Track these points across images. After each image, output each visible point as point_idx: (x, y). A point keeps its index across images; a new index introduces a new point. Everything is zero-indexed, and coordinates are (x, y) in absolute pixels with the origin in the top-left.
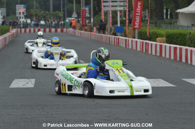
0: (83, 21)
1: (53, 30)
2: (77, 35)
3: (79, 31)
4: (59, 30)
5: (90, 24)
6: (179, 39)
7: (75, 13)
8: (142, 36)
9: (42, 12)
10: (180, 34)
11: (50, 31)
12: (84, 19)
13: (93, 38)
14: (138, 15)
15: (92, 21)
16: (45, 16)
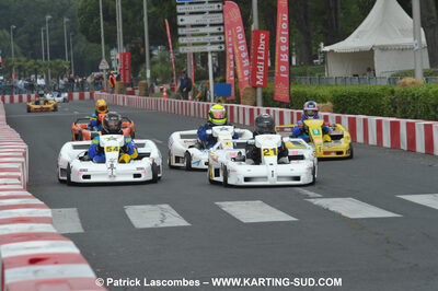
0: (125, 77)
3: (126, 96)
4: (76, 95)
5: (144, 82)
6: (360, 105)
7: (104, 60)
8: (269, 101)
9: (32, 62)
10: (361, 95)
12: (127, 72)
13: (163, 108)
14: (261, 61)
15: (148, 75)
16: (36, 69)
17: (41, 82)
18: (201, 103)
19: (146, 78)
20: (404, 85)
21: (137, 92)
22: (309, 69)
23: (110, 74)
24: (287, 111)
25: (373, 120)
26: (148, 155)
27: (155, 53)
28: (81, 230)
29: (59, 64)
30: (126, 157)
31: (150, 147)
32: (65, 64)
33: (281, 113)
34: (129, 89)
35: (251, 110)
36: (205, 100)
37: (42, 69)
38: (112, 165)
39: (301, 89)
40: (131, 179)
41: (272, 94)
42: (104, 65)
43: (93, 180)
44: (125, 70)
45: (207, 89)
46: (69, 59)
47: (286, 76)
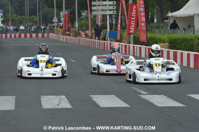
0: (65, 25)
1: (34, 35)
2: (62, 40)
4: (40, 35)
5: (74, 29)
6: (183, 45)
7: (55, 17)
8: (137, 41)
9: (19, 17)
10: (184, 39)
11: (31, 36)
12: (67, 25)
13: (82, 43)
14: (133, 20)
15: (77, 26)
16: (21, 21)
17: (22, 28)
18: (103, 41)
19: (75, 27)
21: (71, 34)
22: (161, 25)
23: (59, 25)
24: (143, 47)
25: (185, 53)
26: (60, 65)
27: (83, 14)
28: (14, 109)
29: (34, 18)
30: (49, 65)
31: (62, 61)
32: (37, 18)
33: (140, 48)
34: (68, 33)
35: (126, 46)
36: (105, 40)
37: (24, 21)
38: (42, 69)
39: (153, 36)
40: (51, 76)
41: (139, 38)
42: (55, 20)
43: (32, 76)
44: (65, 23)
46: (39, 16)
47: (145, 28)
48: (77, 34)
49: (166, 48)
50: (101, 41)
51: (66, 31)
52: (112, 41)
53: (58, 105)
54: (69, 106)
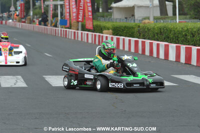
0: (21, 14)
2: (18, 27)
3: (21, 24)
5: (29, 17)
6: (125, 32)
7: (12, 6)
8: (84, 28)
10: (125, 27)
12: (22, 13)
13: (36, 30)
14: (81, 9)
18: (55, 28)
19: (30, 15)
20: (145, 23)
21: (26, 21)
22: (106, 14)
24: (90, 33)
25: (127, 39)
27: (37, 4)
33: (87, 34)
34: (24, 20)
35: (75, 32)
39: (99, 24)
41: (85, 25)
42: (12, 9)
45: (57, 22)
47: (91, 17)
48: (32, 22)
49: (110, 35)
50: (53, 28)
51: (22, 18)
52: (62, 28)
53: (15, 84)
54: (24, 85)
